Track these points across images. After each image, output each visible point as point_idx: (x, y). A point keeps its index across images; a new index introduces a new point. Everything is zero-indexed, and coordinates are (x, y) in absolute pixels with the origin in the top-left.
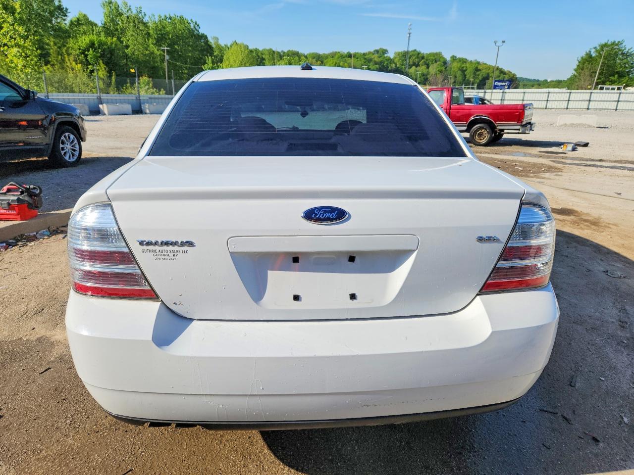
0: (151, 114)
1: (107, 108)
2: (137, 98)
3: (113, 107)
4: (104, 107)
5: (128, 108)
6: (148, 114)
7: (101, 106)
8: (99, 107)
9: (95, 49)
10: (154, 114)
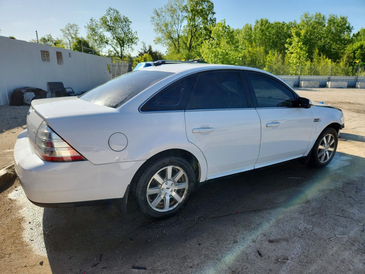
0: (361, 88)
1: (331, 84)
2: (355, 78)
3: (334, 84)
4: (329, 84)
5: (346, 84)
6: (359, 88)
7: (327, 83)
8: (326, 84)
9: (362, 49)
10: (363, 88)
